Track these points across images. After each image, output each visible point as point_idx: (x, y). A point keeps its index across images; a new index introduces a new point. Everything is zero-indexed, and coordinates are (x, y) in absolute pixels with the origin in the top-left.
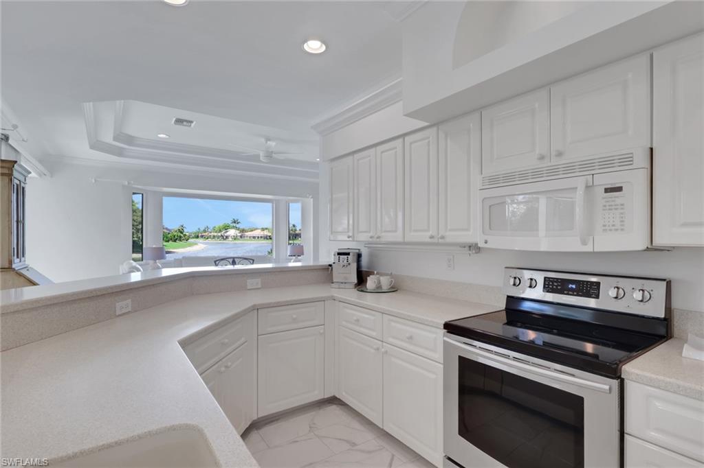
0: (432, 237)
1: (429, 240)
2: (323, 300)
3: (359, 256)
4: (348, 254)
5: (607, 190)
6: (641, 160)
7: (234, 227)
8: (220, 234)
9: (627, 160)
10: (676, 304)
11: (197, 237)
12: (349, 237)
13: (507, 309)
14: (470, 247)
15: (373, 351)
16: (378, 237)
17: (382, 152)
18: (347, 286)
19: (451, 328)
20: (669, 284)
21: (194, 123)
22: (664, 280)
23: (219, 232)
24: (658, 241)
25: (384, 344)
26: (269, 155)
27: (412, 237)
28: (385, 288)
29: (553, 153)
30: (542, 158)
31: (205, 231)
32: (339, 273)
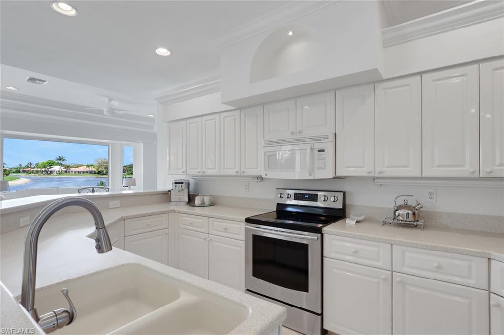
0: (237, 172)
1: (235, 174)
2: (167, 212)
3: (189, 184)
4: (182, 183)
5: (319, 151)
6: (331, 139)
7: (58, 164)
8: (44, 170)
9: (326, 138)
10: (347, 202)
11: (19, 172)
12: (183, 172)
13: (277, 211)
14: (258, 178)
15: (202, 240)
16: (204, 173)
17: (206, 121)
18: (182, 203)
19: (249, 221)
20: (344, 193)
21: (47, 82)
22: (342, 192)
23: (43, 168)
24: (339, 174)
25: (209, 235)
26: (112, 111)
27: (225, 172)
28: (207, 204)
29: (297, 131)
30: (293, 133)
31: (28, 167)
32: (176, 196)
